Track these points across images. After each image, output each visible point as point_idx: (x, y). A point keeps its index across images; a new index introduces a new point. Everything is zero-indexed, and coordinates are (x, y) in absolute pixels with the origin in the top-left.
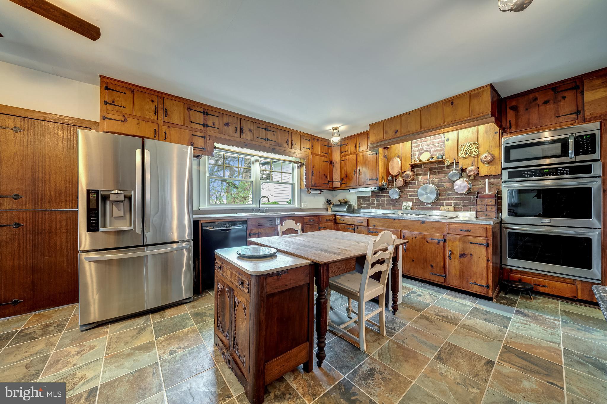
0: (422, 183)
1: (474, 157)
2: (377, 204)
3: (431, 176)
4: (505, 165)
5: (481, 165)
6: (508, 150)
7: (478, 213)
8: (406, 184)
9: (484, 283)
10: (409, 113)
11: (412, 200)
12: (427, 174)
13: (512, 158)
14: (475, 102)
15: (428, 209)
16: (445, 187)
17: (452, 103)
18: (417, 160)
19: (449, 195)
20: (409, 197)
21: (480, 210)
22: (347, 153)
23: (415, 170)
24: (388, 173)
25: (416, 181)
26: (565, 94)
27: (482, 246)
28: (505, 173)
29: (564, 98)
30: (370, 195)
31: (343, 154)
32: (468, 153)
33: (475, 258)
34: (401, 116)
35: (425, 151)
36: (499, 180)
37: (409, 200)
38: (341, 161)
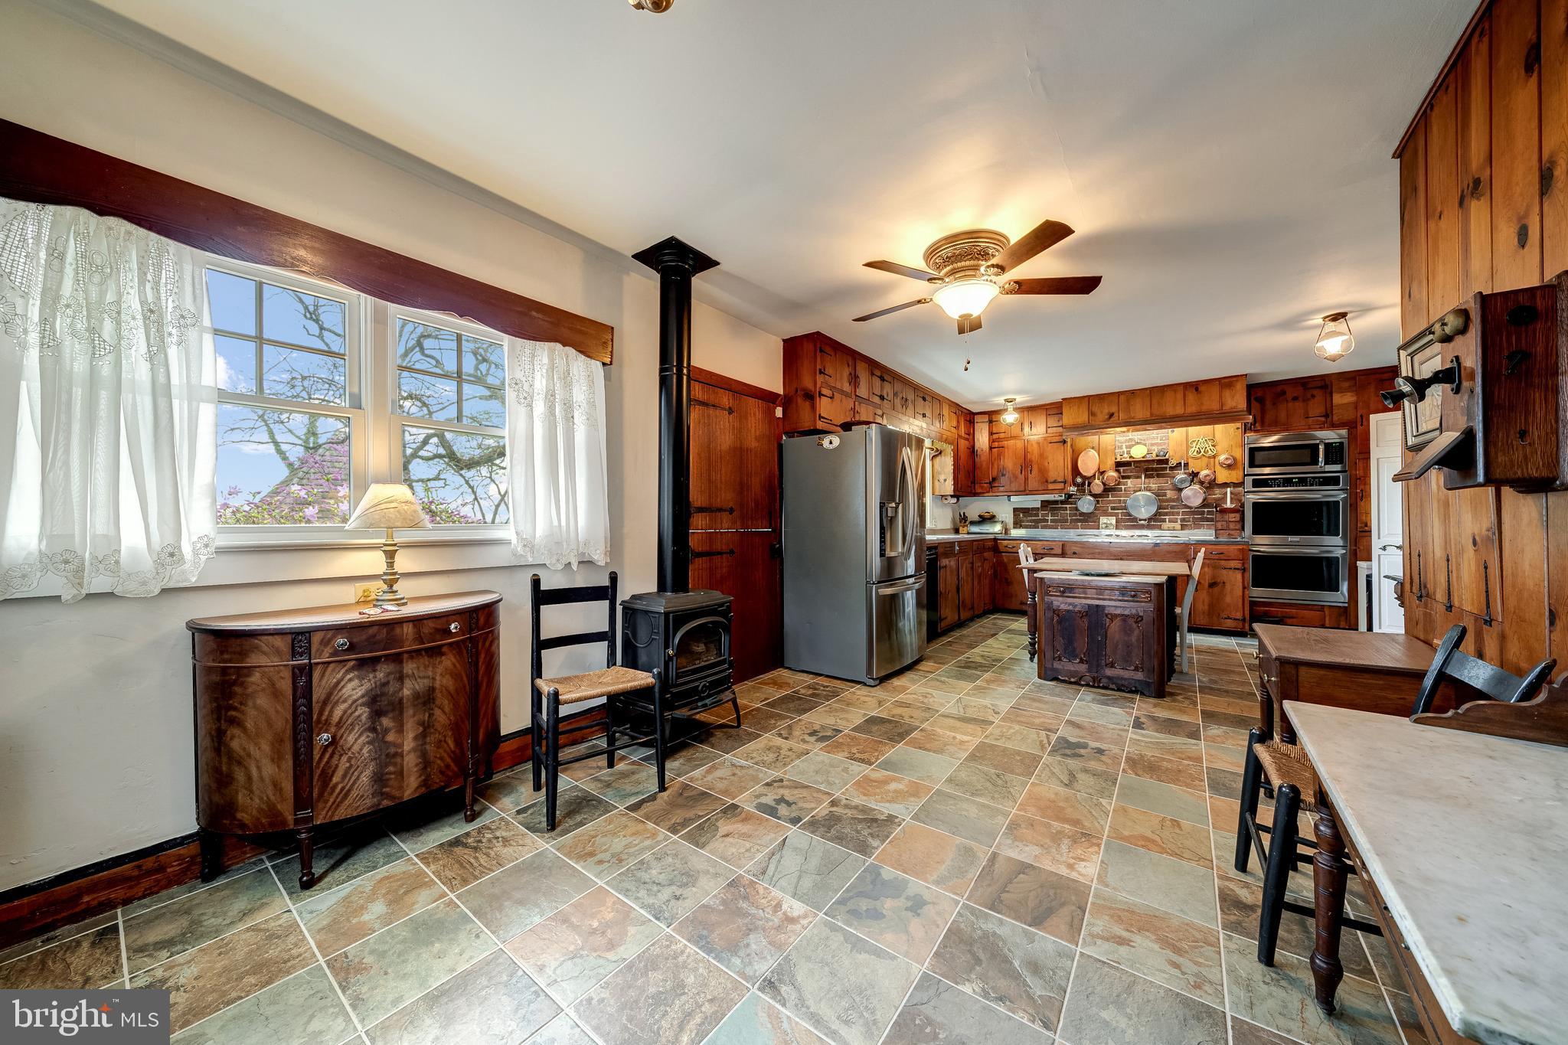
0: (1132, 489)
1: (1209, 457)
2: (1052, 521)
3: (1147, 480)
4: (1248, 470)
5: (1218, 468)
6: (1252, 451)
7: (1218, 532)
8: (1108, 490)
9: (1239, 615)
10: (1133, 393)
11: (1116, 515)
12: (1140, 477)
13: (1257, 463)
14: (1227, 393)
15: (1142, 527)
16: (1168, 496)
17: (1197, 389)
18: (1125, 455)
19: (1173, 507)
20: (1110, 511)
21: (1220, 528)
22: (1002, 436)
23: (1122, 469)
24: (1076, 471)
25: (1123, 487)
26: (1315, 392)
27: (1237, 571)
28: (1249, 480)
29: (1313, 396)
30: (1039, 506)
31: (995, 436)
32: (1202, 452)
33: (1228, 587)
34: (1119, 393)
35: (1138, 443)
36: (1241, 489)
37: (1111, 515)
38: (991, 448)
